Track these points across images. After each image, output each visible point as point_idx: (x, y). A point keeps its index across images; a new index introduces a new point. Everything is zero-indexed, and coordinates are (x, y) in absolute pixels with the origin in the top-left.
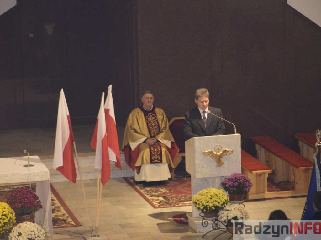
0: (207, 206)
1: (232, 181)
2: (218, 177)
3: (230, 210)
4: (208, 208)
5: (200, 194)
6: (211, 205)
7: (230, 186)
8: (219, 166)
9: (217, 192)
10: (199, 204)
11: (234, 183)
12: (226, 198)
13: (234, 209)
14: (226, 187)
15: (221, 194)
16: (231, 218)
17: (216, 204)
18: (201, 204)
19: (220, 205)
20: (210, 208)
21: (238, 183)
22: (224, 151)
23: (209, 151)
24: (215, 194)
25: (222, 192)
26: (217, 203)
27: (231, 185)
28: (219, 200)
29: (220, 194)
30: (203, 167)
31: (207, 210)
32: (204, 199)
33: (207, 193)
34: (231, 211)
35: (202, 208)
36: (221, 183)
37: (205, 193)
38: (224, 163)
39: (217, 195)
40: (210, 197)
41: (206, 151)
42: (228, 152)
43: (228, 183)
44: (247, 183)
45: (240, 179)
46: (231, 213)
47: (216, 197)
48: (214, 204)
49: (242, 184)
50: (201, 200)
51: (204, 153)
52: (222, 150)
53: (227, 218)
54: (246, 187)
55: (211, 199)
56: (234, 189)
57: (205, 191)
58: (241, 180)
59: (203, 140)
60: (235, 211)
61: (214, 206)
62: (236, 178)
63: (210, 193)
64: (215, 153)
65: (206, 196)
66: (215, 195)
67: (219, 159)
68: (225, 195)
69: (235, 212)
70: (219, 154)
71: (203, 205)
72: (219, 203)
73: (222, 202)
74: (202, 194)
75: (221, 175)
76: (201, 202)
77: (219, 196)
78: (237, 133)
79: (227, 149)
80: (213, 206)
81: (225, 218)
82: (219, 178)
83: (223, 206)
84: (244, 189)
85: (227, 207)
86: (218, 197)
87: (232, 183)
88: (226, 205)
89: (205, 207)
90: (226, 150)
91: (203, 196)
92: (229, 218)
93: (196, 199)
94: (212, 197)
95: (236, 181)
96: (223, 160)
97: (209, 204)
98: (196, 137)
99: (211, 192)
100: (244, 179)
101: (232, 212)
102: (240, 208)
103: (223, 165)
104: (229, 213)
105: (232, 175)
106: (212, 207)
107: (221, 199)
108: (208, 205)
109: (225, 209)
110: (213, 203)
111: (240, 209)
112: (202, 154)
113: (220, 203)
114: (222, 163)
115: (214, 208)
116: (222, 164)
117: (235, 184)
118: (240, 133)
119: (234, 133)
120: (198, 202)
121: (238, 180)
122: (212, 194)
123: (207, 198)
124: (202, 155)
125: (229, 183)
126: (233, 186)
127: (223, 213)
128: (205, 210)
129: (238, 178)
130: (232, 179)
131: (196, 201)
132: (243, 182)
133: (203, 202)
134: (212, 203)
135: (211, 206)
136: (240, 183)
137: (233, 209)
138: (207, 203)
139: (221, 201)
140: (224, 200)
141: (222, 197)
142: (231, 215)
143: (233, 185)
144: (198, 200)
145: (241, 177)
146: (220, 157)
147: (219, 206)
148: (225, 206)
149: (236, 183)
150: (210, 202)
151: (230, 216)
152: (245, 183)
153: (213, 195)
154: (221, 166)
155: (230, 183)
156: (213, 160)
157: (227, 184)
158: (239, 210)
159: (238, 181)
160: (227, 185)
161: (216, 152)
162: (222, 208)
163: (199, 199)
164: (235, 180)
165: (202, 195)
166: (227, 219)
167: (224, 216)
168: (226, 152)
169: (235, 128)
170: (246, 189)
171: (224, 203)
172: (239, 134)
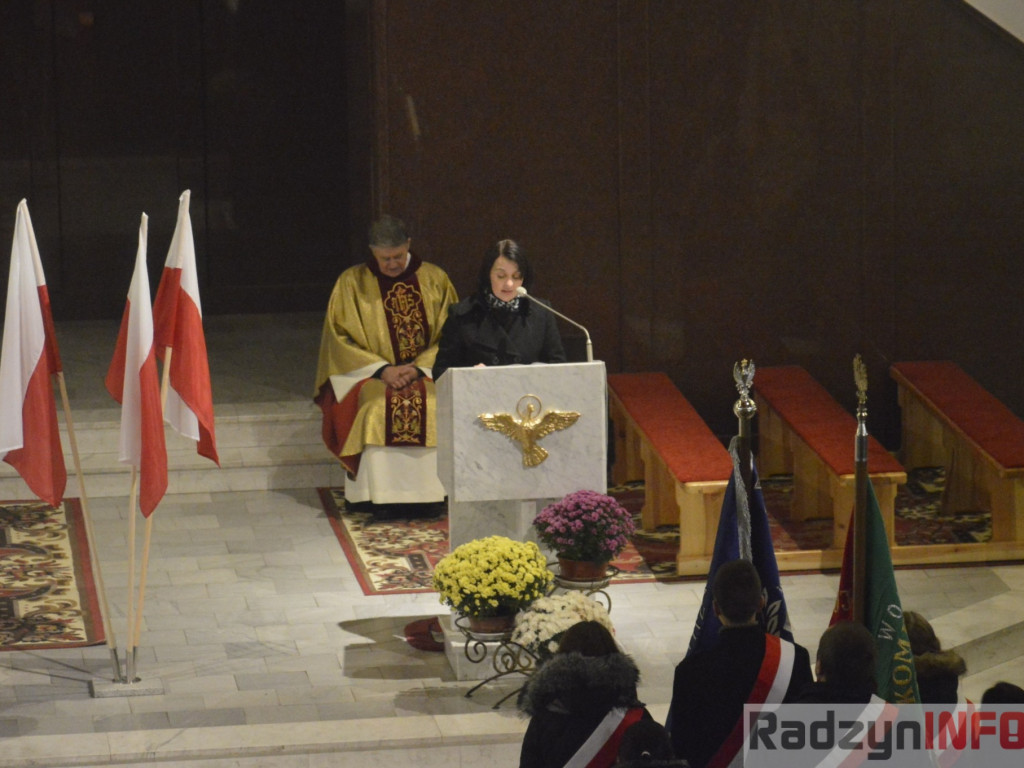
0: (472, 594)
1: (564, 517)
2: (530, 500)
3: (548, 610)
4: (477, 603)
5: (457, 557)
6: (486, 592)
7: (557, 532)
8: (534, 465)
9: (512, 550)
10: (449, 587)
11: (571, 524)
12: (541, 569)
13: (563, 608)
14: (548, 533)
15: (525, 558)
16: (549, 638)
17: (504, 588)
18: (455, 588)
19: (515, 593)
20: (483, 601)
21: (584, 521)
22: (549, 418)
23: (498, 414)
24: (503, 556)
25: (531, 552)
26: (506, 585)
27: (562, 529)
28: (513, 578)
29: (520, 556)
30: (479, 467)
31: (474, 608)
32: (465, 572)
33: (477, 552)
34: (550, 613)
35: (457, 600)
36: (535, 522)
37: (472, 552)
38: (547, 456)
39: (509, 561)
40: (486, 565)
41: (489, 416)
42: (561, 419)
43: (552, 521)
44: (613, 523)
45: (591, 511)
46: (549, 621)
47: (506, 566)
48: (495, 590)
49: (596, 527)
50: (458, 575)
51: (481, 423)
52: (542, 415)
53: (536, 636)
54: (611, 537)
55: (488, 571)
56: (571, 542)
57: (476, 544)
58: (593, 514)
59: (477, 379)
60: (565, 613)
61: (497, 597)
62: (577, 506)
63: (488, 554)
64: (517, 421)
65: (474, 561)
66: (502, 560)
67: (529, 445)
68: (540, 562)
69: (563, 618)
70: (531, 425)
71: (461, 591)
72: (513, 585)
73: (524, 585)
74: (463, 554)
75: (537, 496)
76: (457, 581)
77: (515, 563)
78: (596, 357)
79: (557, 412)
80: (493, 594)
81: (528, 637)
82: (534, 503)
83: (527, 597)
84: (605, 542)
85: (542, 603)
86: (511, 565)
87: (566, 521)
88: (536, 593)
89: (468, 599)
90: (553, 414)
91: (465, 563)
92: (544, 636)
93: (440, 571)
94: (491, 567)
95: (579, 517)
96: (544, 447)
97: (480, 587)
98: (455, 369)
99: (490, 548)
100: (605, 511)
101: (553, 618)
102: (583, 603)
103: (546, 462)
104: (543, 621)
105: (568, 496)
106: (489, 597)
107: (520, 575)
108: (478, 592)
109: (533, 605)
110: (495, 586)
111: (580, 607)
112: (475, 423)
113: (518, 586)
114: (539, 455)
115: (495, 603)
116: (543, 459)
117: (575, 526)
118: (603, 360)
119: (585, 359)
120: (446, 582)
121: (585, 512)
122: (493, 556)
123: (476, 570)
124: (476, 427)
125: (556, 523)
126: (568, 533)
127: (527, 621)
128: (467, 609)
129: (584, 507)
130: (566, 510)
131: (442, 579)
132: (599, 520)
133: (464, 581)
134: (490, 585)
135: (485, 596)
136: (588, 525)
137: (558, 609)
138: (476, 585)
139: (522, 579)
140: (530, 578)
141: (528, 566)
142: (550, 626)
143: (568, 529)
144: (446, 575)
145: (594, 504)
146: (534, 436)
147: (514, 597)
148: (533, 598)
149: (578, 522)
150: (484, 581)
151: (548, 630)
152: (609, 524)
153: (495, 561)
154: (539, 466)
155: (557, 520)
156: (511, 445)
157: (549, 524)
158: (577, 610)
159: (583, 517)
160: (549, 529)
161: (523, 419)
162: (525, 605)
163: (449, 570)
164: (574, 513)
165: (462, 559)
166: (537, 639)
167: (528, 630)
168: (556, 421)
169: (589, 341)
170: (608, 541)
171: (530, 587)
172: (601, 363)
